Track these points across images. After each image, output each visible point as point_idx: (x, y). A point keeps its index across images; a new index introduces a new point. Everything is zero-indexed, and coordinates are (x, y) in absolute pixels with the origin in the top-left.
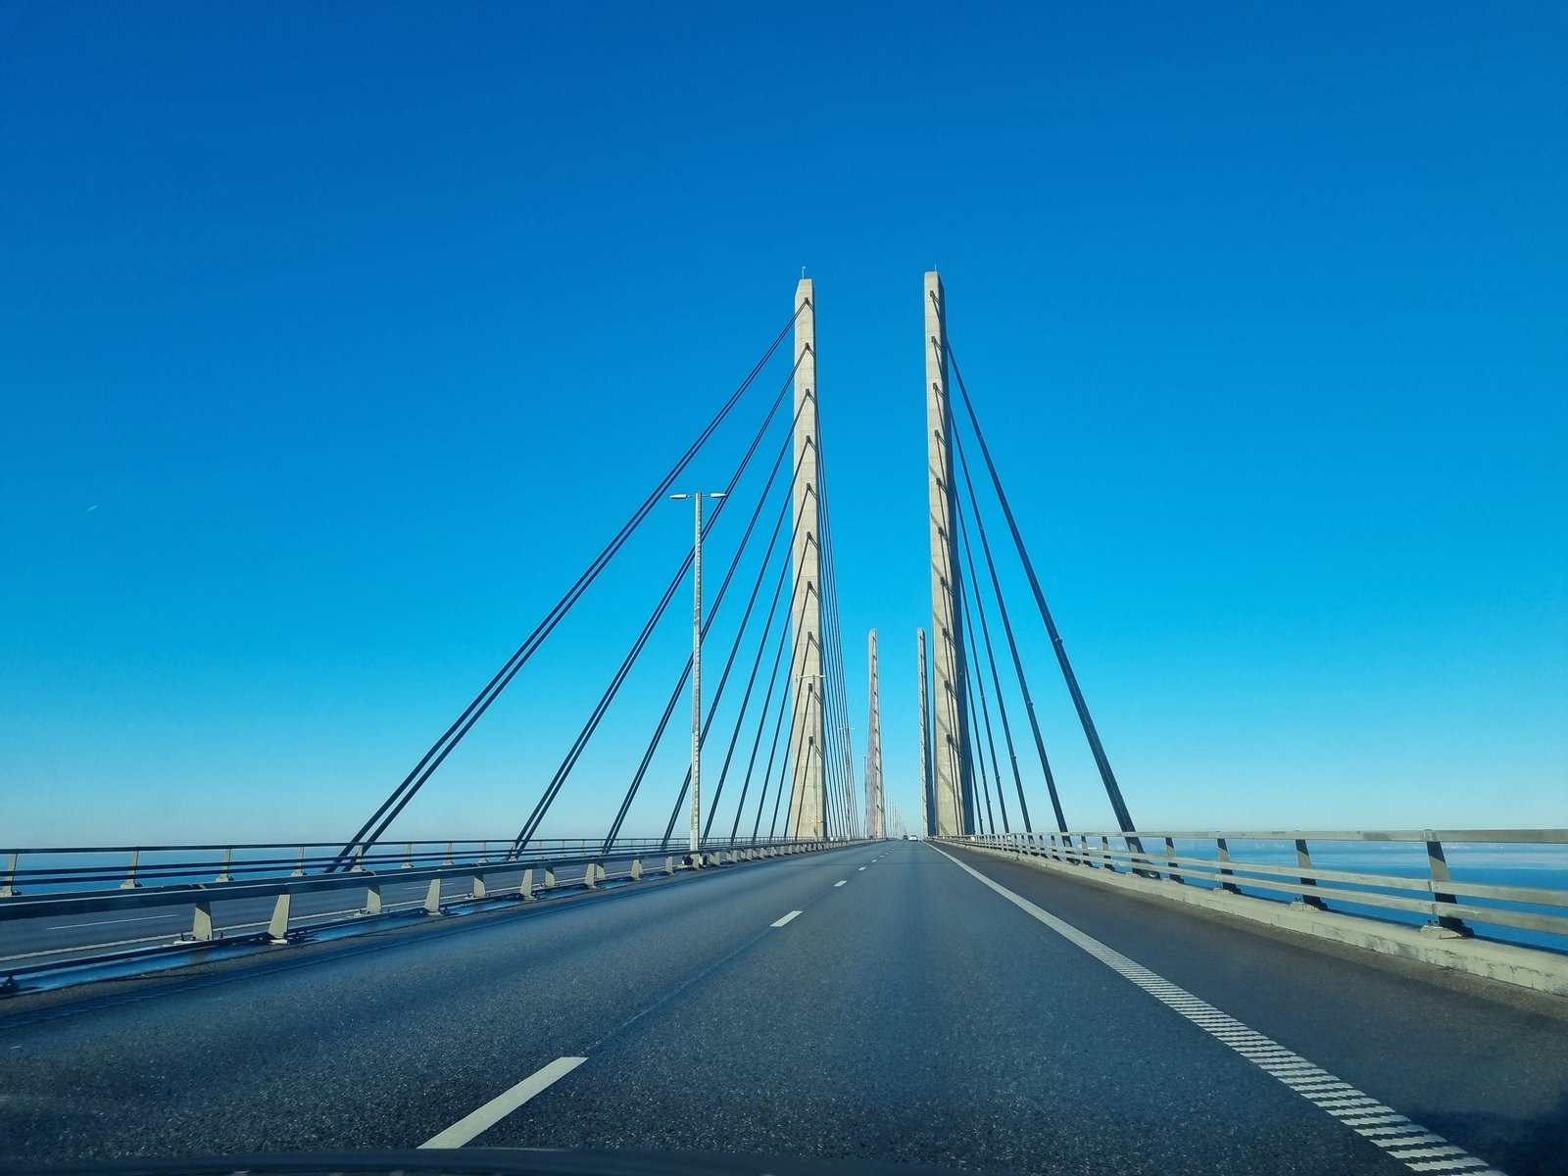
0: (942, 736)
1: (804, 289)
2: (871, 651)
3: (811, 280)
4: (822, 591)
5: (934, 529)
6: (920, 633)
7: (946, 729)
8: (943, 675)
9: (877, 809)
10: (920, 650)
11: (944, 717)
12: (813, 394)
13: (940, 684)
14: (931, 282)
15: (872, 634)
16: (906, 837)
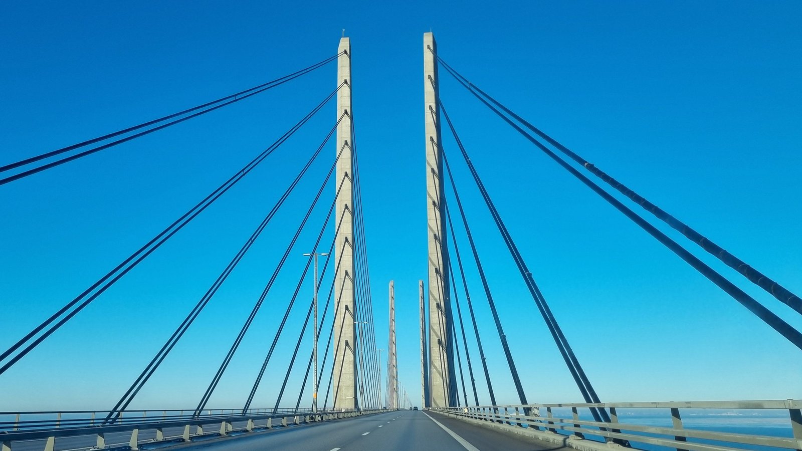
0: (434, 340)
1: (344, 44)
2: (391, 294)
3: (348, 38)
4: (355, 243)
5: (429, 202)
6: (420, 283)
7: (437, 335)
8: (435, 299)
9: (394, 390)
10: (421, 293)
11: (436, 327)
12: (349, 112)
13: (433, 305)
14: (428, 39)
15: (391, 284)
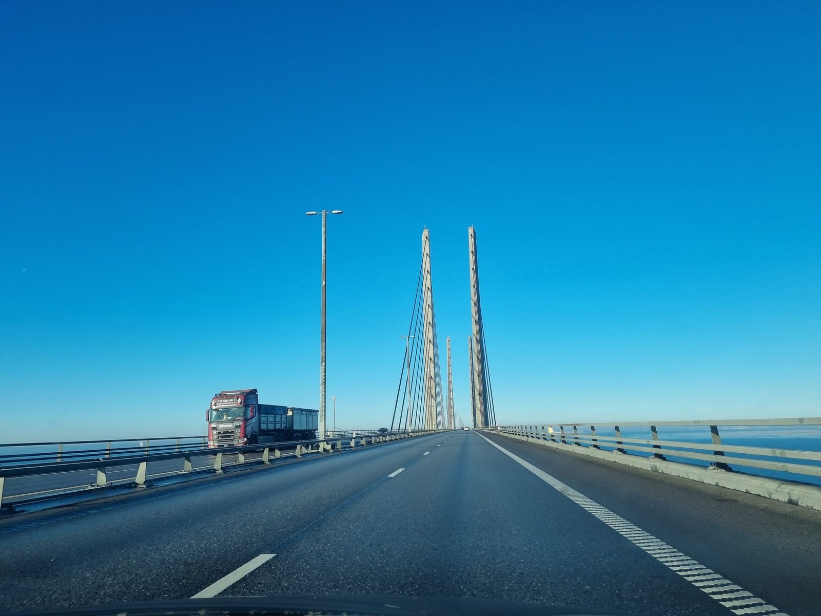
16: (463, 429)
